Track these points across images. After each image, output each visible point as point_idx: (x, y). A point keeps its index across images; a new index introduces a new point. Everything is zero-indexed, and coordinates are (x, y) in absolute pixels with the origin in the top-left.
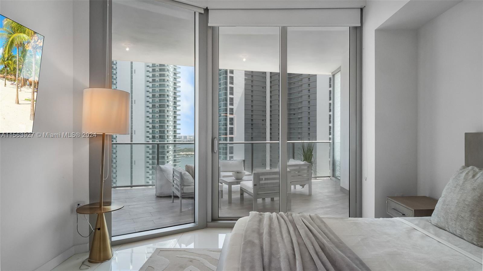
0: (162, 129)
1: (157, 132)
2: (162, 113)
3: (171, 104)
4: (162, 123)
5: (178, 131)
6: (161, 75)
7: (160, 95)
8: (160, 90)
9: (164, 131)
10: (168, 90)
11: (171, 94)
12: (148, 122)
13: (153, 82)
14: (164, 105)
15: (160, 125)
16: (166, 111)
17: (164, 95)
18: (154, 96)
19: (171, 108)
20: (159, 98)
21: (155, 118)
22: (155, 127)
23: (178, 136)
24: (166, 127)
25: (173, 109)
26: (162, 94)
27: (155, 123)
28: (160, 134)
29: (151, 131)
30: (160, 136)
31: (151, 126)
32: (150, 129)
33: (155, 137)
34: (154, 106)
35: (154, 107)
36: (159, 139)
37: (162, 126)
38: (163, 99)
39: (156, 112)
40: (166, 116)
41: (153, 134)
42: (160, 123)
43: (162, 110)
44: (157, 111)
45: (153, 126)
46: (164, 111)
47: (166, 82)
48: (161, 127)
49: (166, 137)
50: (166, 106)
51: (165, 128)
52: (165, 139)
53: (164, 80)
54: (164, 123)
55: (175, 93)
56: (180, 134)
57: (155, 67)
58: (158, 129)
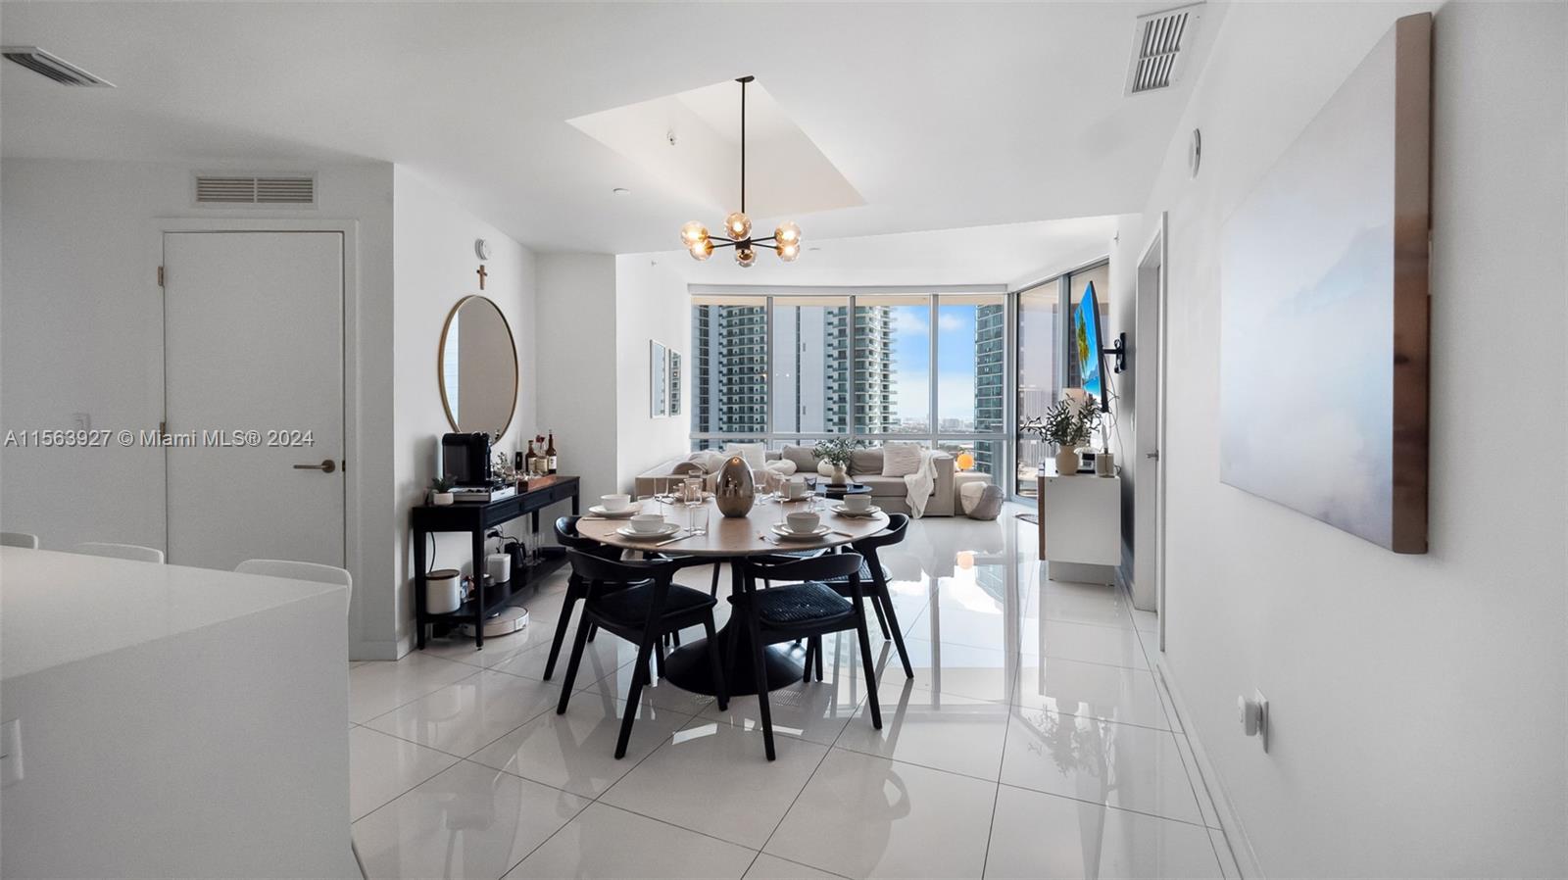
1: (849, 409)
2: (859, 369)
3: (877, 347)
4: (860, 388)
5: (892, 408)
9: (863, 408)
10: (870, 319)
11: (877, 325)
12: (830, 388)
14: (864, 350)
15: (855, 395)
16: (867, 364)
17: (863, 329)
18: (841, 331)
19: (877, 358)
21: (846, 380)
22: (844, 399)
23: (891, 418)
24: (867, 399)
25: (881, 360)
26: (859, 329)
27: (846, 391)
28: (855, 413)
29: (835, 408)
31: (836, 397)
32: (835, 402)
33: (844, 422)
35: (842, 355)
38: (862, 339)
39: (847, 366)
40: (867, 375)
41: (840, 413)
43: (860, 361)
44: (849, 365)
45: (841, 397)
46: (864, 362)
48: (859, 398)
49: (867, 421)
50: (867, 353)
51: (864, 402)
52: (864, 424)
54: (863, 390)
55: (885, 323)
56: (895, 413)
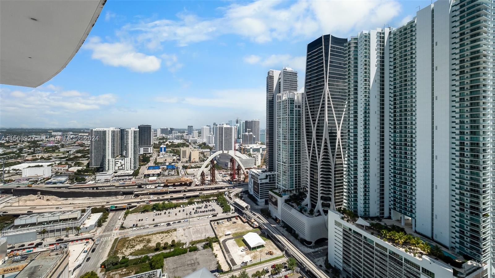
0: (475, 123)
1: (467, 127)
2: (474, 106)
3: (490, 94)
4: (475, 117)
6: (472, 65)
7: (471, 87)
8: (471, 81)
9: (478, 127)
10: (484, 79)
11: (490, 82)
12: (453, 117)
13: (460, 75)
14: (479, 96)
15: (471, 120)
16: (481, 104)
17: (478, 85)
18: (462, 89)
19: (490, 100)
20: (469, 90)
21: (464, 113)
22: (464, 122)
24: (481, 121)
26: (475, 86)
27: (465, 118)
28: (471, 129)
29: (458, 126)
30: (471, 132)
31: (457, 121)
32: (457, 124)
33: (464, 133)
34: (462, 100)
36: (470, 135)
37: (475, 121)
38: (477, 91)
39: (465, 105)
40: (482, 109)
41: (460, 129)
42: (471, 118)
43: (475, 102)
44: (467, 105)
45: (462, 121)
46: (478, 103)
47: (482, 70)
49: (481, 133)
50: (481, 98)
51: (479, 123)
52: (480, 135)
53: (478, 69)
57: (464, 57)
58: (468, 124)
